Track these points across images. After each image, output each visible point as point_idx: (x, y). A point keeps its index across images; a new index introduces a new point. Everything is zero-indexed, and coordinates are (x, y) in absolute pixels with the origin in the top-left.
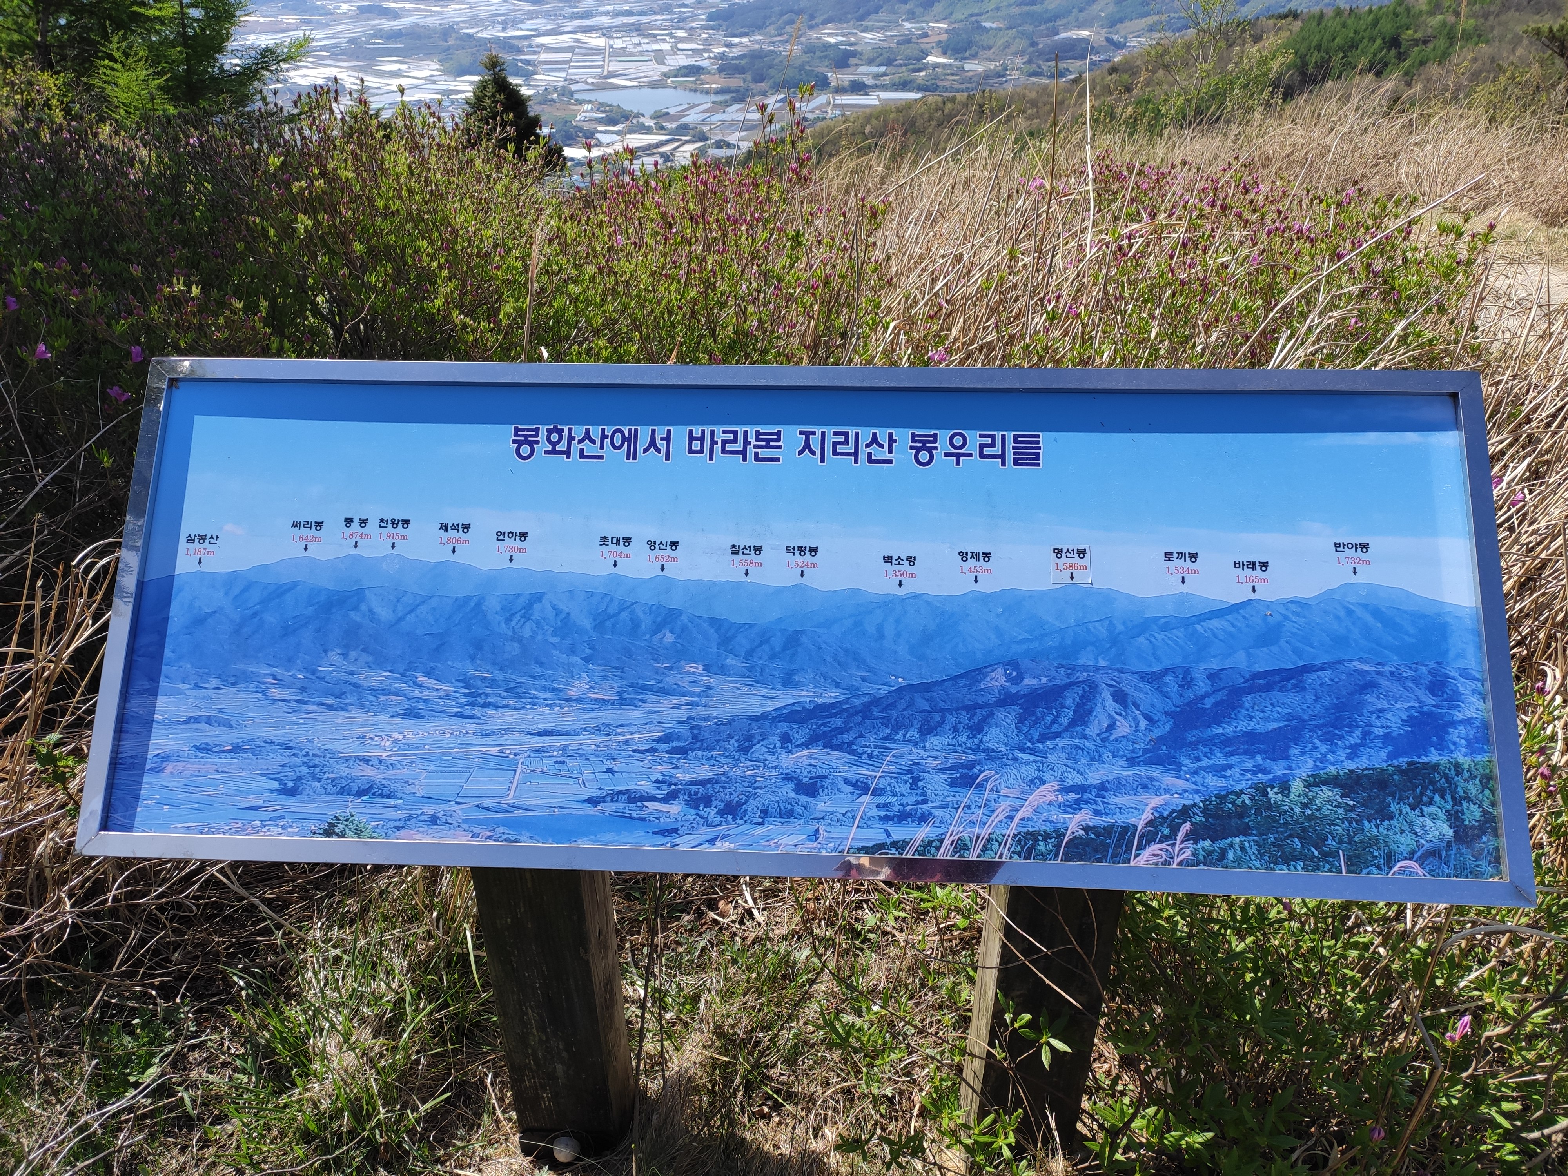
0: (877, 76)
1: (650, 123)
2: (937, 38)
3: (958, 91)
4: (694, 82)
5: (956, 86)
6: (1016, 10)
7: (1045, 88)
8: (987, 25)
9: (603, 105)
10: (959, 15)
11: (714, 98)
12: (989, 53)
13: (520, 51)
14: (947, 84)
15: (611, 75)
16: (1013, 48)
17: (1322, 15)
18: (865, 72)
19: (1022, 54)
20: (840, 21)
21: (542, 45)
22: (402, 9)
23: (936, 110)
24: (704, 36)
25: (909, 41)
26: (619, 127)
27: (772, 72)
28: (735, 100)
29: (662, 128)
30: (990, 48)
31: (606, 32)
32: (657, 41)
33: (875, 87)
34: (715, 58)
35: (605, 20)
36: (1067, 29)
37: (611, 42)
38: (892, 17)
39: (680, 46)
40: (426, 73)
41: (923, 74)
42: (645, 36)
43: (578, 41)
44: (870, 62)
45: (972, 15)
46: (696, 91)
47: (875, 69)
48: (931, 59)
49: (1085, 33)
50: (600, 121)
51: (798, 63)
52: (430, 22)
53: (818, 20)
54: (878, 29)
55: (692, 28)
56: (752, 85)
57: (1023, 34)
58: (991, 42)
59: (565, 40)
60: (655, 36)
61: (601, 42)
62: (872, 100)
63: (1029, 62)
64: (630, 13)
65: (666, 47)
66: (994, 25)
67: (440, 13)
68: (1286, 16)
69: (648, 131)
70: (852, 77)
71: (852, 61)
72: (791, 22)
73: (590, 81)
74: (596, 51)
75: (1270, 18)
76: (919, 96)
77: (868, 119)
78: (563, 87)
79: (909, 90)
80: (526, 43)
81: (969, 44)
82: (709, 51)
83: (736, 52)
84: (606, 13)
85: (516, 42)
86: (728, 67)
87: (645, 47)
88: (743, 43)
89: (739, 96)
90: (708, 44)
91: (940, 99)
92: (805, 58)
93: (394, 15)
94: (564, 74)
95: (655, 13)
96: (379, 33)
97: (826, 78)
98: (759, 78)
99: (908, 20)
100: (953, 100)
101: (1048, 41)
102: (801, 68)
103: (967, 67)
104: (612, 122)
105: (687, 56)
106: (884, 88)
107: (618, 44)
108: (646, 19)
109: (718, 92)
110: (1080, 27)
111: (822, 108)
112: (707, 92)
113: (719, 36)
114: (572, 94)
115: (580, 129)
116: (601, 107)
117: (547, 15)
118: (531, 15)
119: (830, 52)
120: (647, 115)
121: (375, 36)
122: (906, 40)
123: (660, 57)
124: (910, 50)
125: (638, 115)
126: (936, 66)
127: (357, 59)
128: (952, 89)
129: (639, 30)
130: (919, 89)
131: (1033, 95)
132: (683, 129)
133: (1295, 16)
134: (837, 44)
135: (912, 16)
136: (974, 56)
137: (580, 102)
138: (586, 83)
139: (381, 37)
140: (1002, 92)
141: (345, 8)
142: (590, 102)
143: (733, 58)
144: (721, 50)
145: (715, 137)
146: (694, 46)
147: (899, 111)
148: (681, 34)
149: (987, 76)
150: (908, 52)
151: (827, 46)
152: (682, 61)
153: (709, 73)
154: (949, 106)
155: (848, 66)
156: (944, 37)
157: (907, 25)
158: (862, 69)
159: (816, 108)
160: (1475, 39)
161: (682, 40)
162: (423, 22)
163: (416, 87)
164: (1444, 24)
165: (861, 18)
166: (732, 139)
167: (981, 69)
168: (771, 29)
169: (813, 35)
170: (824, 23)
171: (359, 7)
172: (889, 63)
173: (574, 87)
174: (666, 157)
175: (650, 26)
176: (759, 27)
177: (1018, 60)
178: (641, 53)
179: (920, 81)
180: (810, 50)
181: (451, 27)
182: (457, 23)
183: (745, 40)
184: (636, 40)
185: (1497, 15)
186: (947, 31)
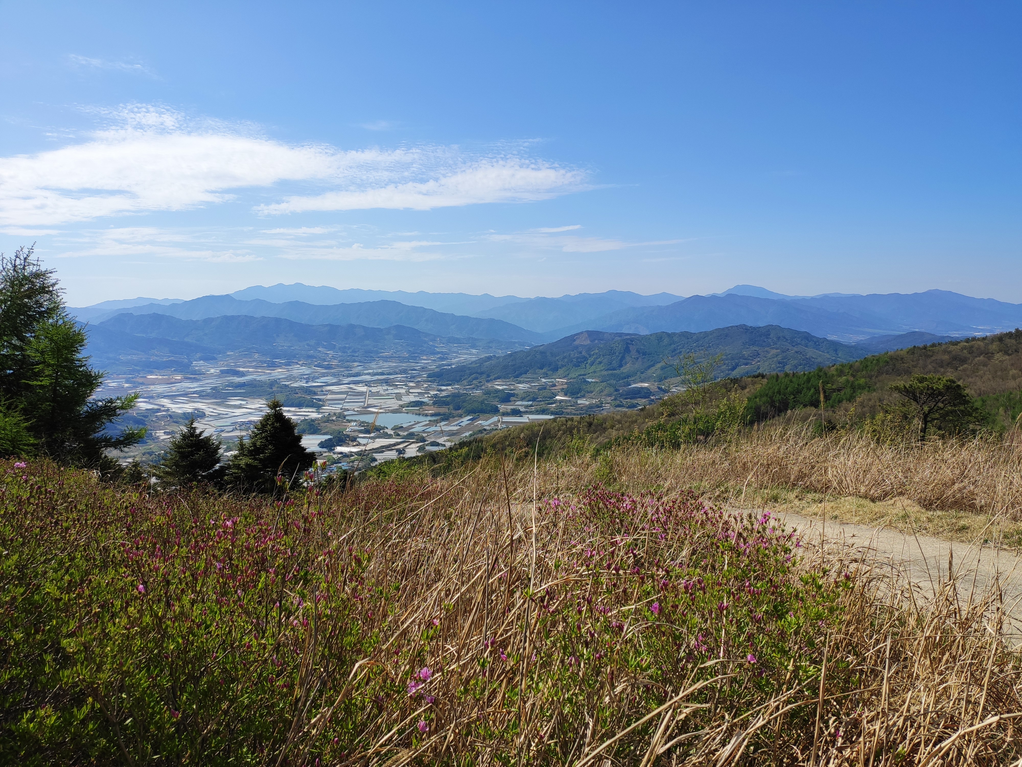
0: (527, 407)
1: (392, 432)
2: (561, 387)
3: (575, 414)
4: (419, 410)
5: (574, 412)
6: (606, 373)
7: (625, 413)
8: (590, 380)
9: (363, 422)
10: (572, 375)
11: (429, 418)
12: (592, 395)
13: (315, 394)
14: (569, 411)
15: (370, 406)
16: (605, 392)
17: (778, 376)
18: (520, 405)
19: (610, 395)
20: (505, 378)
21: (329, 390)
22: (248, 372)
23: (562, 425)
24: (425, 386)
25: (545, 389)
26: (372, 435)
27: (465, 404)
28: (443, 420)
29: (398, 435)
30: (592, 392)
31: (367, 384)
32: (397, 388)
33: (526, 413)
34: (432, 397)
35: (368, 378)
36: (635, 383)
37: (370, 389)
38: (535, 376)
39: (411, 391)
40: (258, 406)
41: (554, 405)
42: (390, 386)
43: (351, 388)
44: (523, 399)
45: (580, 375)
46: (419, 415)
47: (526, 403)
48: (558, 398)
49: (646, 385)
50: (361, 432)
51: (480, 400)
52: (263, 378)
53: (492, 377)
54: (527, 382)
55: (419, 382)
56: (453, 412)
57: (610, 385)
58: (592, 389)
59: (343, 388)
60: (397, 385)
61: (364, 389)
62: (525, 419)
63: (615, 399)
64: (382, 374)
65: (403, 391)
66: (593, 380)
67: (270, 373)
68: (757, 377)
69: (390, 436)
70: (512, 407)
71: (512, 399)
72: (476, 378)
73: (356, 409)
74: (362, 394)
75: (749, 377)
76: (552, 417)
77: (522, 430)
78: (340, 413)
79: (546, 414)
80: (319, 389)
81: (580, 390)
82: (429, 393)
83: (444, 394)
84: (369, 374)
85: (314, 389)
86: (438, 402)
87: (390, 391)
88: (448, 390)
89: (446, 418)
90: (427, 390)
91: (564, 419)
92: (484, 397)
93: (243, 374)
94: (341, 406)
95: (397, 374)
96: (231, 385)
97: (497, 407)
98: (458, 408)
99: (544, 378)
100: (572, 420)
101: (625, 389)
102: (482, 402)
103: (579, 402)
104: (367, 431)
105: (415, 396)
106: (531, 413)
107: (374, 390)
108: (392, 377)
109: (432, 415)
110: (642, 382)
111: (495, 424)
112: (427, 415)
113: (434, 385)
114: (345, 417)
115: (348, 436)
116: (362, 423)
117: (334, 375)
118: (324, 375)
119: (499, 394)
120: (390, 428)
121: (228, 386)
122: (543, 388)
123: (399, 397)
124: (546, 393)
125: (384, 428)
126: (561, 401)
127: (216, 398)
128: (571, 414)
129: (387, 382)
130: (552, 413)
131: (618, 417)
132: (411, 435)
133: (763, 376)
134: (503, 390)
135: (546, 376)
136: (583, 396)
137: (349, 421)
138: (355, 411)
139: (232, 387)
140: (600, 416)
141: (212, 371)
142: (355, 421)
143: (442, 397)
144: (436, 393)
145: (430, 440)
146: (419, 391)
147: (540, 425)
148: (412, 384)
149: (591, 407)
150: (545, 394)
151: (497, 391)
152: (412, 398)
153: (428, 405)
154: (569, 423)
155: (510, 401)
156: (565, 386)
157: (543, 380)
158: (517, 403)
159: (491, 424)
160: (867, 389)
161: (412, 388)
162: (258, 378)
163: (250, 413)
164: (848, 381)
165: (517, 376)
166: (441, 441)
167: (587, 403)
168: (465, 382)
169: (489, 385)
170: (496, 379)
171: (221, 371)
172: (534, 400)
173: (346, 413)
174: (400, 452)
175: (394, 380)
176: (458, 381)
177: (609, 399)
178: (388, 395)
179: (552, 409)
180: (488, 393)
181: (276, 381)
182: (279, 379)
183: (449, 388)
184: (385, 388)
185: (877, 377)
186: (566, 383)
